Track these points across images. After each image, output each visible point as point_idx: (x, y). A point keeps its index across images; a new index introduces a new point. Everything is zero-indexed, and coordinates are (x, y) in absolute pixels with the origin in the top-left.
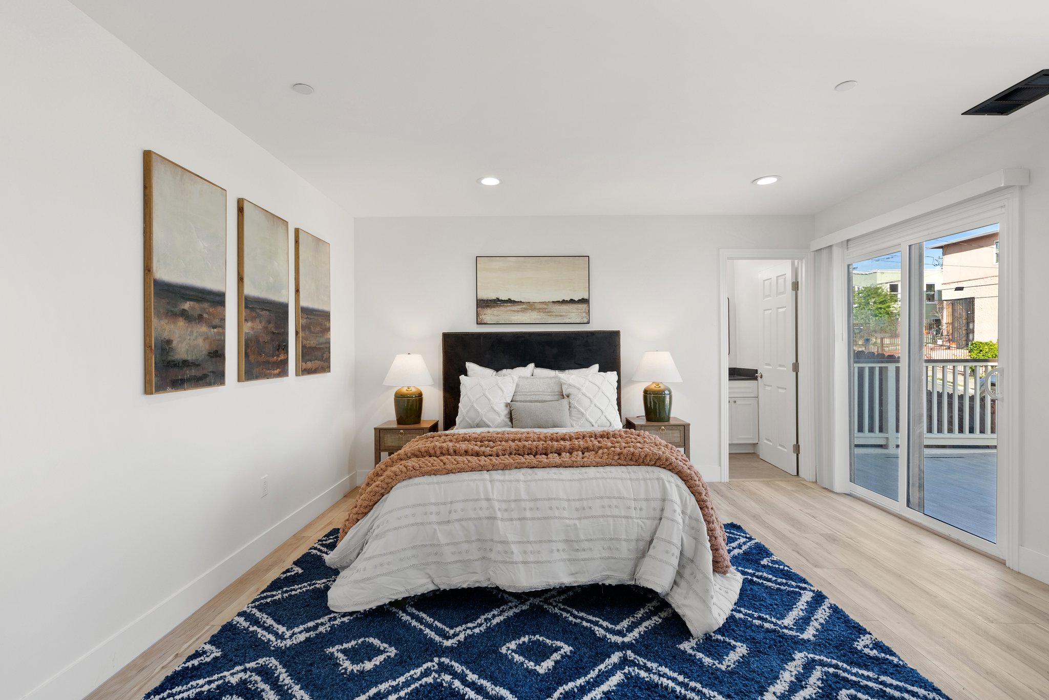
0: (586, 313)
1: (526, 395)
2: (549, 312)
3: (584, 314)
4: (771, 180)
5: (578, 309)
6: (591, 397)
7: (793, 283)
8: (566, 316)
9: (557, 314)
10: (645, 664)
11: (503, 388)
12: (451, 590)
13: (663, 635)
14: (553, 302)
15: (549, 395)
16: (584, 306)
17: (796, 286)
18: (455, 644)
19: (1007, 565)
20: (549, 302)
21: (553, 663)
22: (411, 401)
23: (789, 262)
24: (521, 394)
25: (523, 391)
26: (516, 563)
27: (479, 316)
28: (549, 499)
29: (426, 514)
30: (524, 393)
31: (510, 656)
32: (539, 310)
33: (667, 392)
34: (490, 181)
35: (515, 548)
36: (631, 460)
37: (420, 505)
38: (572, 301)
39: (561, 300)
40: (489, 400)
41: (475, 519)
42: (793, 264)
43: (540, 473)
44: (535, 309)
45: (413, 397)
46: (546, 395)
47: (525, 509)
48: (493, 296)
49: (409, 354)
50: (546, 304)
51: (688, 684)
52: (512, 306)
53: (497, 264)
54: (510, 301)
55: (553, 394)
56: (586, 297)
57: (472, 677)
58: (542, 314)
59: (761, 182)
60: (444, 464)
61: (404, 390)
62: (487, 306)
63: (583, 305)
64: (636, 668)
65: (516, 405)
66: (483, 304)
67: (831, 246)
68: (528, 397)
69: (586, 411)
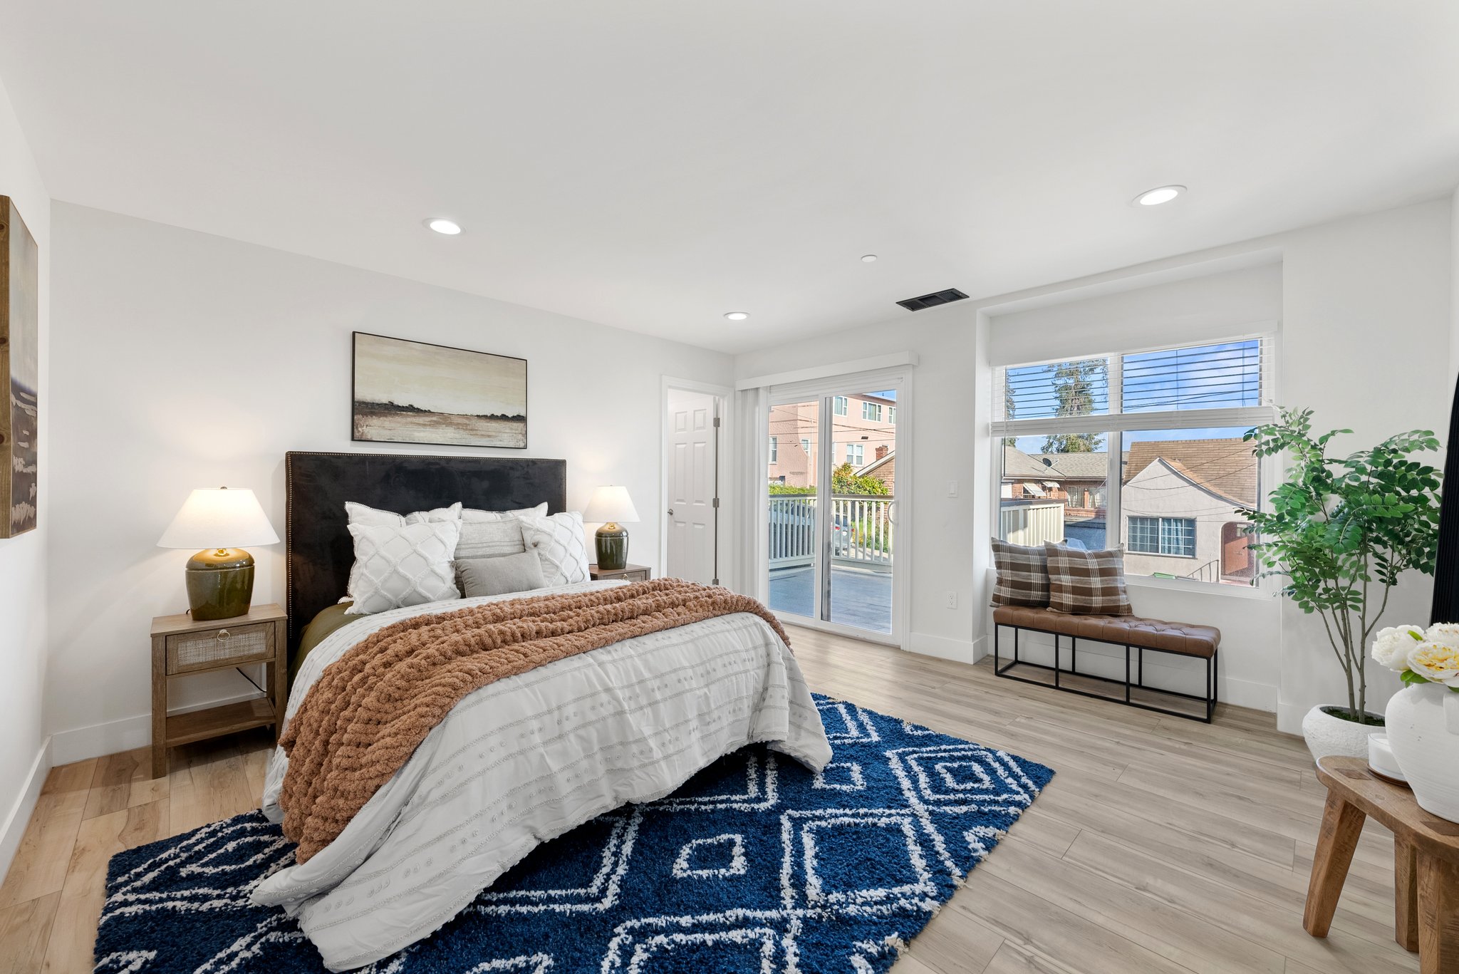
0: (523, 435)
1: (475, 548)
2: (471, 430)
3: (520, 436)
4: (741, 317)
5: (511, 429)
6: (566, 545)
7: (714, 419)
8: (497, 436)
9: (483, 433)
10: (814, 814)
11: (445, 540)
12: (562, 836)
13: (792, 783)
14: (477, 416)
15: (508, 546)
16: (520, 425)
17: (717, 422)
18: (616, 900)
19: (902, 648)
20: (472, 416)
21: (743, 858)
22: (231, 575)
23: (712, 397)
24: (467, 546)
25: (469, 542)
26: (658, 762)
27: (357, 428)
28: (675, 671)
29: (522, 736)
30: (470, 546)
31: (695, 876)
32: (458, 426)
33: (624, 534)
34: (445, 227)
35: (652, 743)
36: (724, 608)
37: (511, 725)
38: (504, 418)
39: (489, 415)
40: (425, 559)
41: (597, 721)
42: (714, 399)
43: (649, 642)
44: (450, 424)
45: (235, 567)
46: (504, 546)
47: (653, 690)
48: (384, 399)
49: (223, 488)
50: (467, 418)
51: (859, 813)
52: (415, 416)
53: (390, 349)
54: (411, 409)
55: (513, 543)
56: (523, 414)
57: (686, 921)
58: (461, 431)
59: (731, 317)
60: (525, 655)
61: (211, 555)
62: (372, 414)
63: (518, 424)
64: (810, 822)
65: (465, 563)
66: (361, 409)
67: (757, 389)
68: (480, 550)
69: (561, 562)
